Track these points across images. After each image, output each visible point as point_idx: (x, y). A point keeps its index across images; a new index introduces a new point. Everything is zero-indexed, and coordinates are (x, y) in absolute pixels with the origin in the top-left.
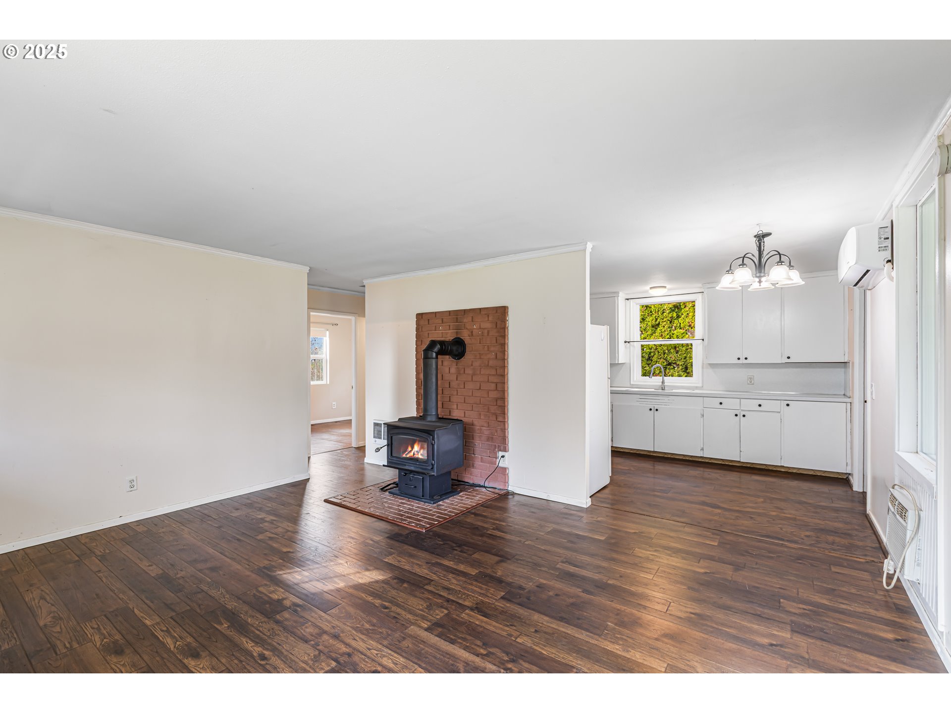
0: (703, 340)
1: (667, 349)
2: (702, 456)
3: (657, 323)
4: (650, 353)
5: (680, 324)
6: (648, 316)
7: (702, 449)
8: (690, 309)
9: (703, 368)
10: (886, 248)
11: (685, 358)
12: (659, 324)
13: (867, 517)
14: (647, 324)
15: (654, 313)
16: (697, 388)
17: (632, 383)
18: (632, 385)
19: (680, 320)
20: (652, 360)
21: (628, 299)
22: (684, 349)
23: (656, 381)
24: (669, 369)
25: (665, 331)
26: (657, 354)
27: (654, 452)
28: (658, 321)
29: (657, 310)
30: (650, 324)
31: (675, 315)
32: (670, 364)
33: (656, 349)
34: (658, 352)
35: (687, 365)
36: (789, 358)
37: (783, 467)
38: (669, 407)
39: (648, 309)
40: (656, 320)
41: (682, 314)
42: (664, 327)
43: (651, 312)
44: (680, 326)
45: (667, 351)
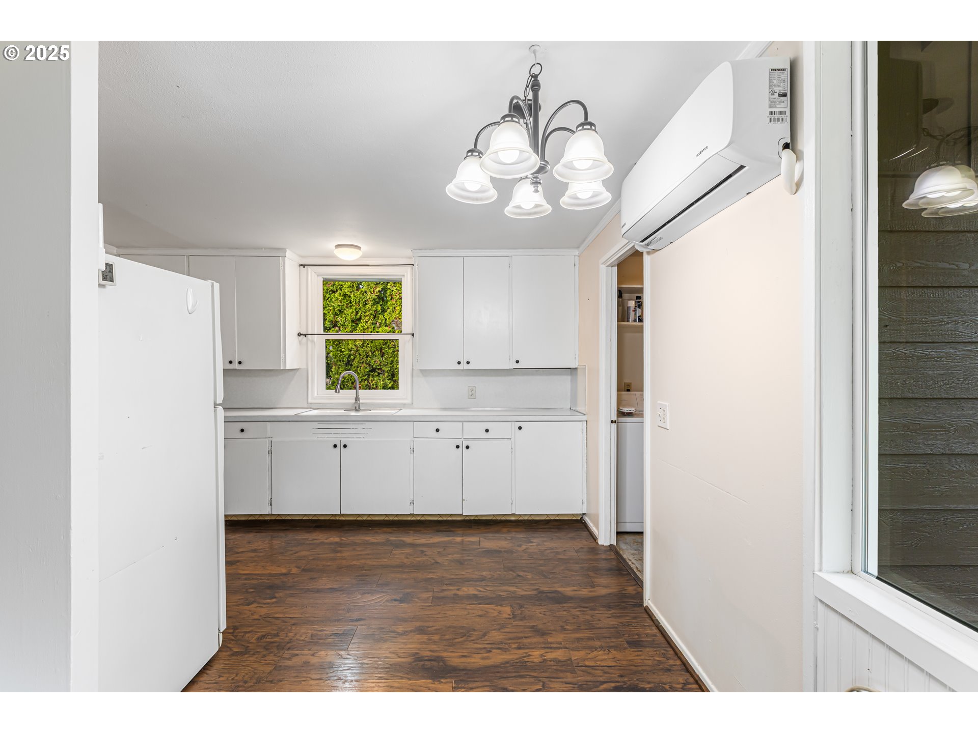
0: (413, 335)
1: (371, 351)
2: (412, 513)
3: (358, 317)
4: (349, 356)
5: (386, 319)
6: (347, 307)
7: (412, 503)
8: (396, 301)
9: (412, 376)
10: (783, 116)
11: (392, 362)
12: (360, 318)
13: (647, 611)
14: (346, 319)
15: (354, 303)
16: (404, 406)
17: (310, 401)
18: (311, 404)
19: (386, 314)
20: (351, 365)
21: (304, 266)
22: (390, 351)
23: (348, 396)
24: (373, 376)
25: (368, 328)
26: (358, 357)
27: (341, 515)
28: (359, 314)
29: (357, 301)
30: (349, 318)
31: (379, 308)
32: (373, 370)
33: (357, 351)
34: (360, 355)
35: (394, 371)
36: (517, 362)
37: (513, 515)
38: (363, 439)
39: (347, 298)
40: (357, 313)
41: (388, 308)
42: (367, 322)
43: (350, 303)
44: (386, 322)
45: (370, 354)
